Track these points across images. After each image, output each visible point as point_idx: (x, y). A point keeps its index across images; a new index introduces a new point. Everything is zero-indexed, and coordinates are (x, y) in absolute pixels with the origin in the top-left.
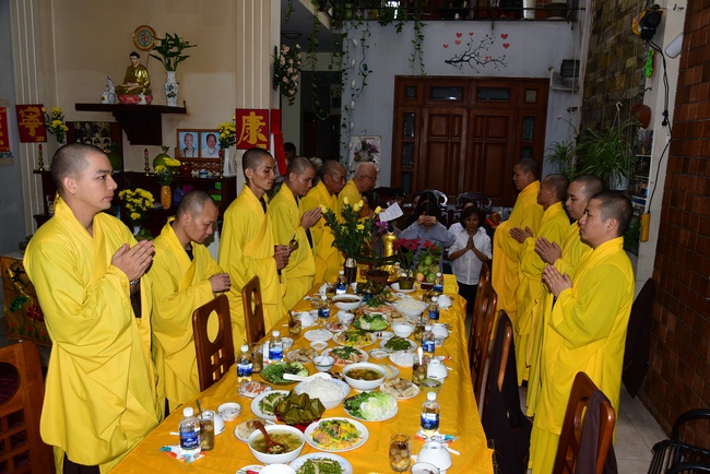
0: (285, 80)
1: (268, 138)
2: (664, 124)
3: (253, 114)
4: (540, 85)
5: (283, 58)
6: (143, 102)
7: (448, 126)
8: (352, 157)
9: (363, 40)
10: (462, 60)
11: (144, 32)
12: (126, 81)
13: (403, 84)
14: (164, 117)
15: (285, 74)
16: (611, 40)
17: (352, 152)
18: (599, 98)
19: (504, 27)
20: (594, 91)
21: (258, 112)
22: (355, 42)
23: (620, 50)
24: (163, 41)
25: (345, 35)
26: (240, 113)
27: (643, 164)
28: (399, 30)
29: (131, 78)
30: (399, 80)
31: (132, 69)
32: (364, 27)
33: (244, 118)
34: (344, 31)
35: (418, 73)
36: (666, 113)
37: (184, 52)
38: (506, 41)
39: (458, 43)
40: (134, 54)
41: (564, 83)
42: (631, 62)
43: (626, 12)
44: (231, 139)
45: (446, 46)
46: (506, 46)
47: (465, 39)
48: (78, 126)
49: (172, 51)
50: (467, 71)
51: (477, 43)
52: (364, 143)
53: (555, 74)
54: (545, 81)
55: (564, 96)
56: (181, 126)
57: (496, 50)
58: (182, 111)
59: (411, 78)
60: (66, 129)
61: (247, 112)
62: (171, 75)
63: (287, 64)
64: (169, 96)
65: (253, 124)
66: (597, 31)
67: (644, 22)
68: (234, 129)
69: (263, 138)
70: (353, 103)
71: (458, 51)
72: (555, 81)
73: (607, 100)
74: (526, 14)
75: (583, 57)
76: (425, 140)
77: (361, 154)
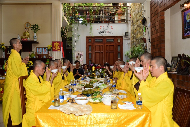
0: (64, 34)
1: (61, 48)
2: (149, 41)
3: (56, 43)
4: (121, 38)
5: (64, 30)
6: (29, 40)
7: (100, 49)
8: (76, 57)
9: (77, 28)
10: (102, 32)
11: (28, 24)
12: (23, 35)
13: (88, 39)
14: (33, 44)
15: (64, 33)
16: (136, 26)
17: (76, 56)
18: (135, 40)
19: (111, 25)
20: (133, 38)
21: (58, 42)
22: (75, 28)
23: (138, 28)
24: (33, 26)
25: (73, 27)
26: (53, 43)
27: (146, 51)
28: (86, 26)
29: (24, 35)
30: (87, 37)
31: (25, 32)
32: (77, 25)
33: (54, 44)
34: (72, 26)
35: (91, 36)
36: (149, 39)
37: (39, 28)
38: (112, 28)
39: (101, 28)
40: (26, 29)
41: (126, 37)
42: (141, 30)
43: (139, 20)
44: (51, 49)
45: (98, 29)
46: (112, 29)
47: (102, 27)
48: (9, 47)
49: (35, 28)
50: (103, 35)
51: (105, 28)
52: (79, 54)
53: (124, 35)
54: (122, 37)
55: (126, 40)
56: (37, 46)
57: (110, 30)
58: (37, 43)
59: (90, 37)
60: (5, 48)
61: (55, 42)
62: (35, 34)
63: (65, 31)
64: (35, 39)
65: (57, 45)
66: (133, 25)
67: (143, 21)
68: (51, 47)
69: (59, 48)
70: (76, 44)
71: (101, 30)
72: (124, 37)
73: (136, 40)
74: (116, 22)
75: (130, 31)
76: (94, 52)
77: (78, 56)
